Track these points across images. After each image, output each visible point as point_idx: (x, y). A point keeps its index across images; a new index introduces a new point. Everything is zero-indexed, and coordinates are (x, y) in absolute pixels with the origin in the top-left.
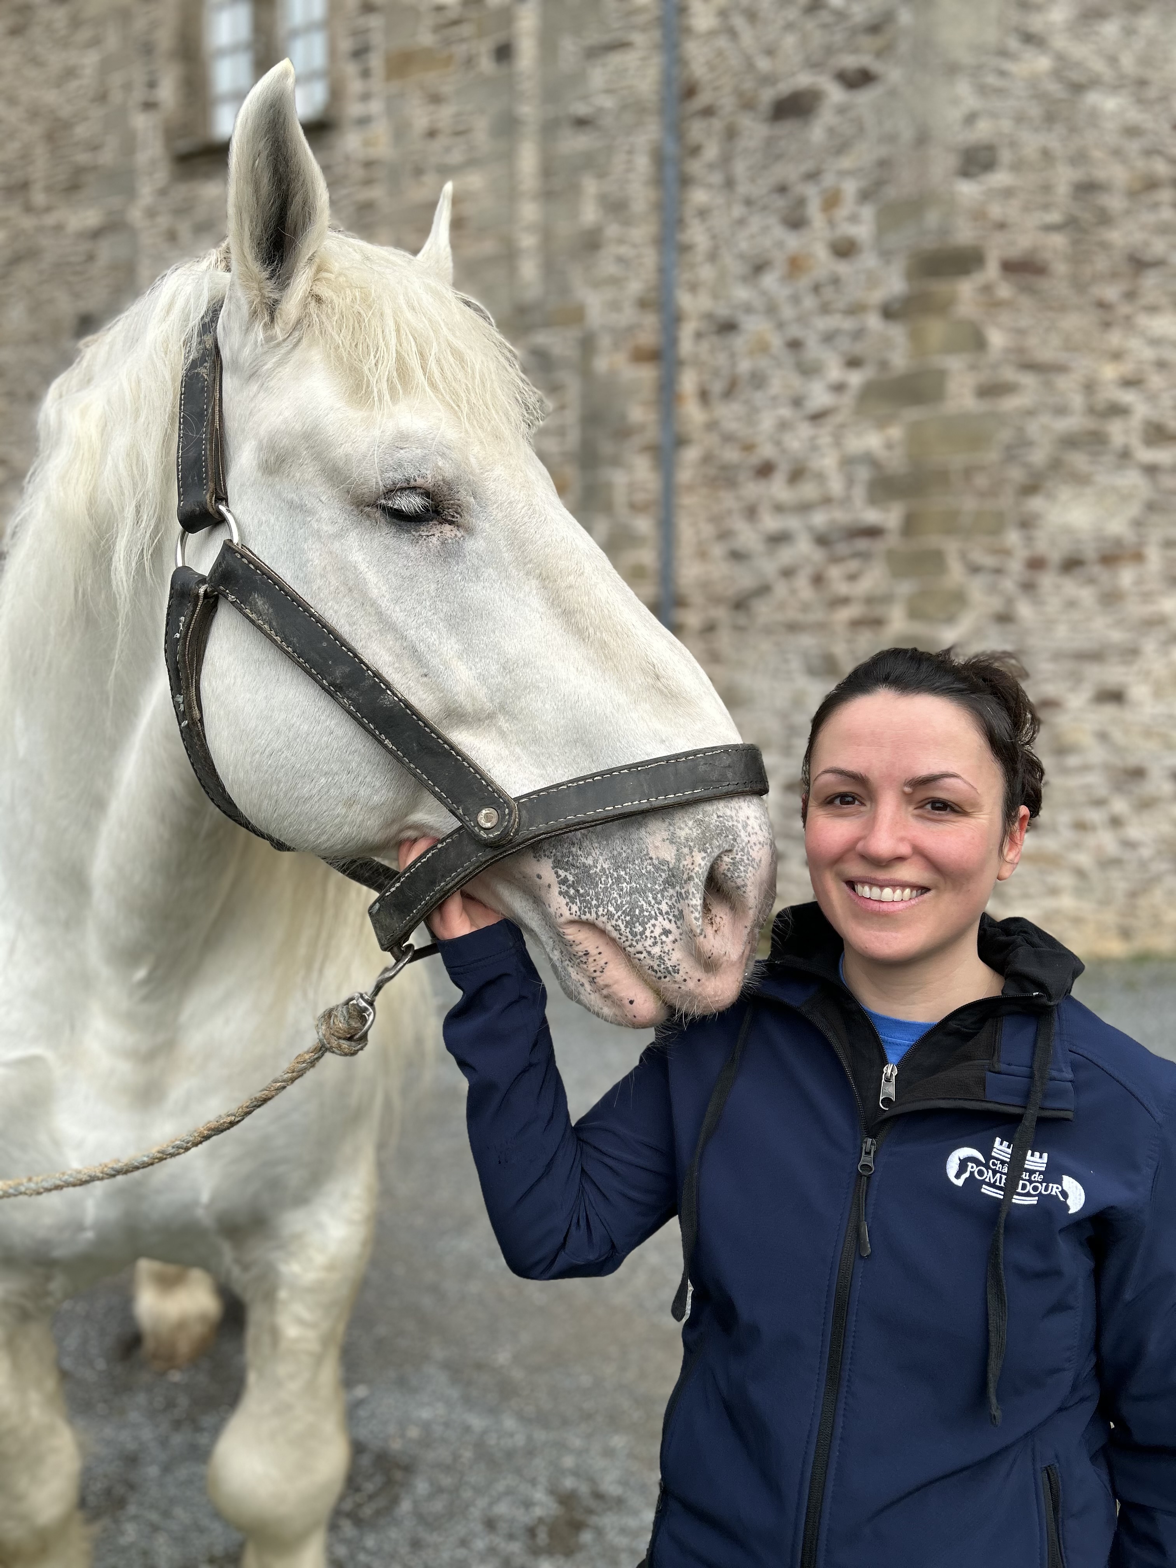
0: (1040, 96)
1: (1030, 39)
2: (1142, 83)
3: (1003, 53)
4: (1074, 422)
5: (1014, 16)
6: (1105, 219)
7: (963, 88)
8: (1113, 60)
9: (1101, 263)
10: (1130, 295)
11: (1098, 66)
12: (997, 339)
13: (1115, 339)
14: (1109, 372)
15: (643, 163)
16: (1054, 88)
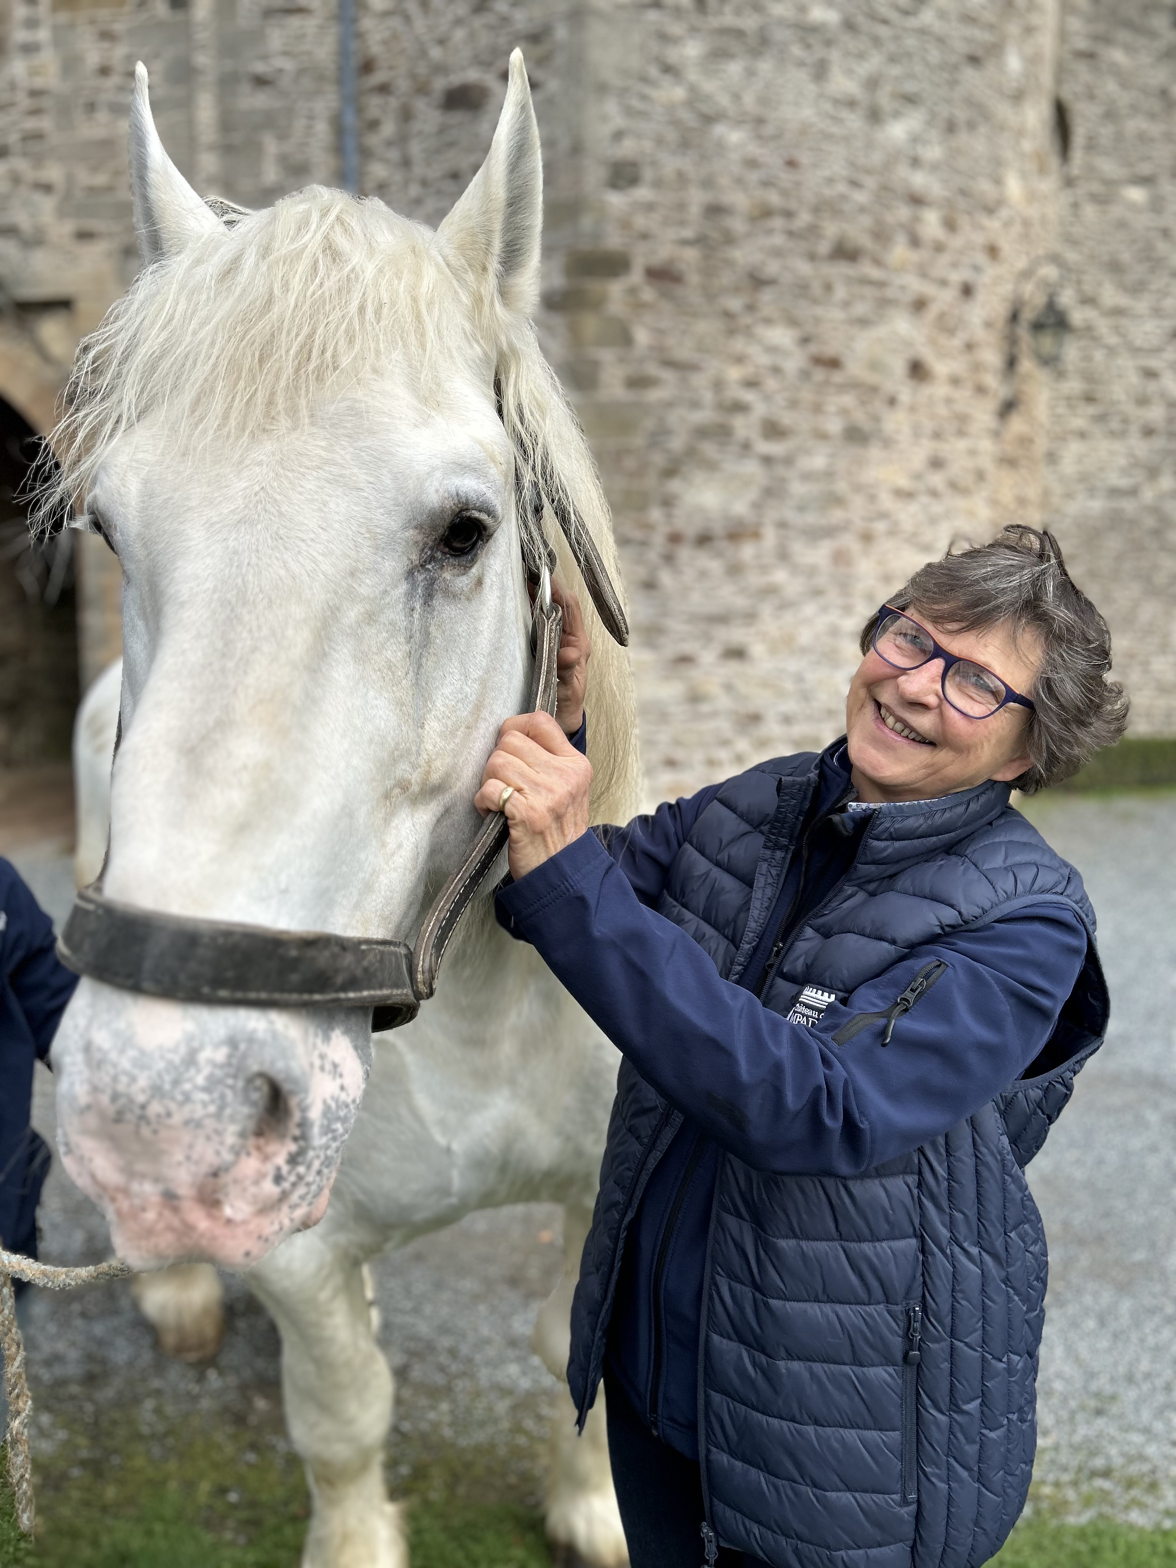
0: (676, 123)
1: (668, 69)
2: (760, 121)
3: (645, 79)
4: (704, 416)
5: (654, 47)
6: (729, 239)
7: (611, 107)
8: (736, 97)
9: (726, 278)
10: (751, 308)
11: (724, 101)
12: (642, 337)
13: (738, 345)
14: (734, 374)
15: (322, 129)
16: (688, 117)
